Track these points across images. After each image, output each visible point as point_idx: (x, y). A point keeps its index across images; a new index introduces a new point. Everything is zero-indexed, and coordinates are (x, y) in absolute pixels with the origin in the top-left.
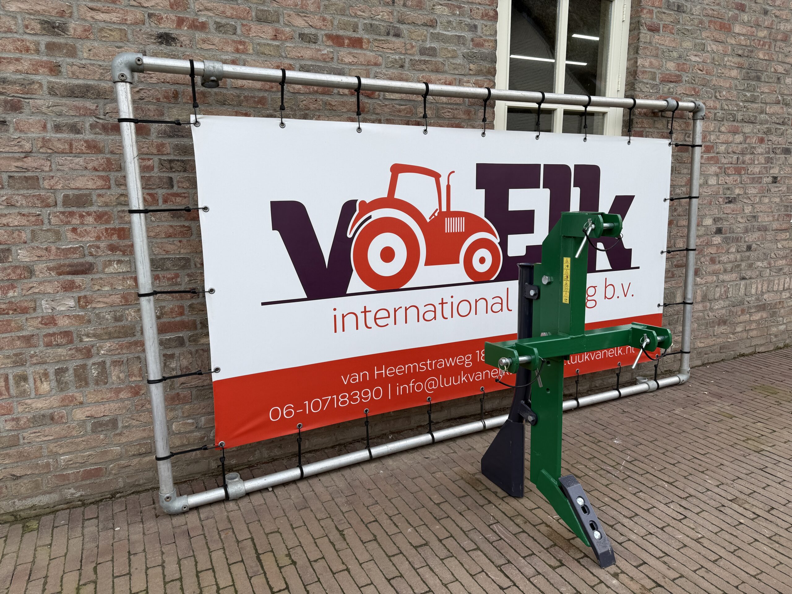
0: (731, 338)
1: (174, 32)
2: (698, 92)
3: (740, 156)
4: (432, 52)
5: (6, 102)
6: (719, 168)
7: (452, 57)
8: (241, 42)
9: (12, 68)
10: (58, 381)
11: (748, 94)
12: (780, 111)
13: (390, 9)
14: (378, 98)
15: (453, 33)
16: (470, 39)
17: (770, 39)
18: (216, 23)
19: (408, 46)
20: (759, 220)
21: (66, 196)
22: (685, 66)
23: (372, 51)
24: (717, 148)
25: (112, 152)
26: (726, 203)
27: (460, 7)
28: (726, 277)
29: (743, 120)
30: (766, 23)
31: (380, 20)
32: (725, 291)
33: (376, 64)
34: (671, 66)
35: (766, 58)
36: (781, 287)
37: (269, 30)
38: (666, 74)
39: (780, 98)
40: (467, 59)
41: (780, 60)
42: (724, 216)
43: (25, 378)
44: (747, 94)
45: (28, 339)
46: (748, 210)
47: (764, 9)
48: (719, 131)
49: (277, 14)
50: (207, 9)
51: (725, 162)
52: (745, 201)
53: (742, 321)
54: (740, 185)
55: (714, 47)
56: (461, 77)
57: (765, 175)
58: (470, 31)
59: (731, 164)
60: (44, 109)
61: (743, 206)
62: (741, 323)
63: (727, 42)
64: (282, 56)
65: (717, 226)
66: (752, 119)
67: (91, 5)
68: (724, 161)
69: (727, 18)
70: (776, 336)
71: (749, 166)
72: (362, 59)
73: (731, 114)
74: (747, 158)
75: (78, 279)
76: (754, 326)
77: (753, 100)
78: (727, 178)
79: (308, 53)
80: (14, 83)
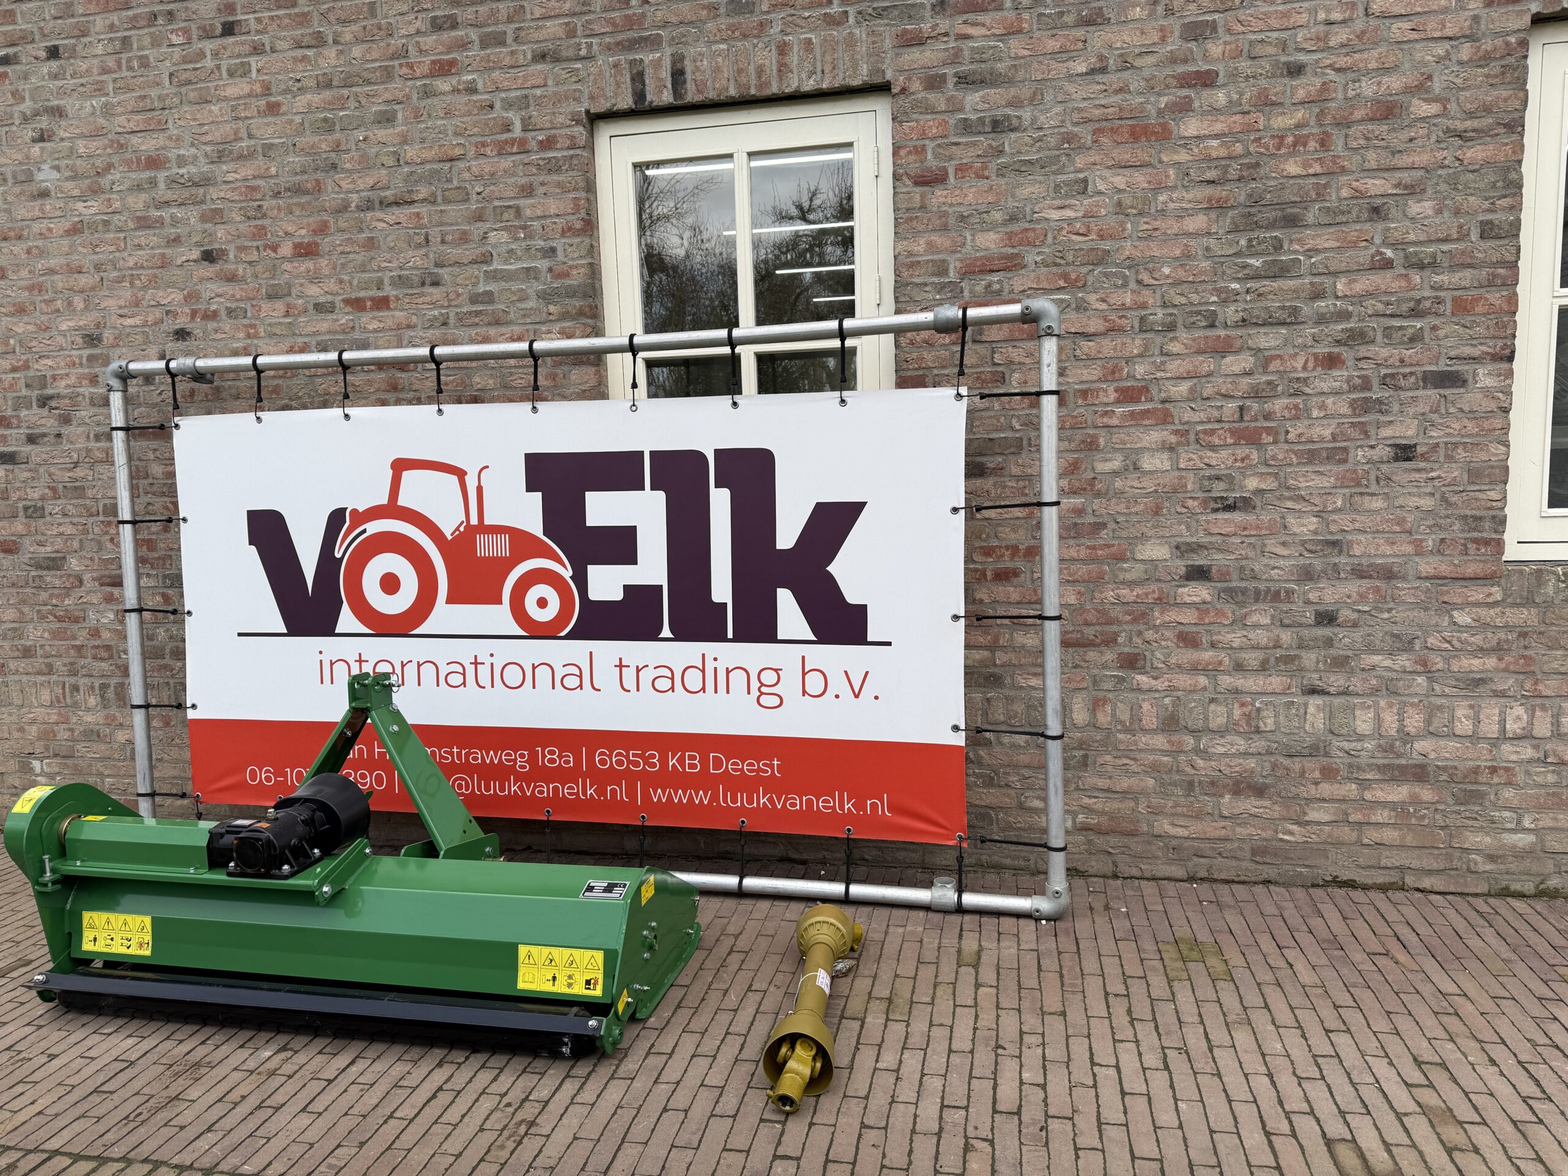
0: (1291, 833)
1: (189, 327)
2: (1076, 281)
3: (1248, 403)
4: (488, 297)
5: (60, 415)
6: (1176, 432)
7: (519, 300)
8: (252, 326)
9: (63, 383)
10: (102, 697)
11: (1256, 262)
12: (1396, 285)
13: (423, 251)
14: (415, 370)
15: (520, 265)
16: (545, 269)
17: (1321, 125)
18: (227, 308)
19: (452, 296)
20: (1357, 550)
21: (105, 505)
22: (1031, 234)
23: (402, 310)
24: (1160, 391)
25: (140, 459)
26: (1216, 510)
27: (524, 228)
28: (1250, 683)
29: (1244, 320)
30: (1301, 94)
31: (411, 268)
32: (1248, 717)
33: (409, 327)
34: (989, 242)
35: (1311, 171)
36: (1490, 729)
37: (280, 306)
38: (977, 259)
39: (1389, 253)
40: (544, 299)
41: (1373, 165)
42: (1213, 539)
43: (76, 688)
44: (1251, 261)
45: (79, 649)
46: (1305, 526)
47: (1288, 65)
48: (1162, 354)
49: (289, 286)
50: (218, 296)
51: (1196, 417)
52: (1289, 504)
53: (1326, 795)
54: (1264, 470)
55: (1120, 181)
56: (537, 327)
57: (1359, 443)
58: (544, 257)
59: (1219, 421)
60: (87, 420)
61: (1283, 517)
62: (1324, 800)
63: (1160, 162)
64: (294, 334)
65: (1190, 563)
66: (1283, 315)
67: (120, 312)
68: (1188, 416)
69: (1154, 112)
70: (1492, 858)
71: (1288, 424)
72: (390, 323)
73: (1199, 313)
74: (1279, 405)
75: (116, 591)
76: (1381, 816)
77: (1281, 271)
78: (1210, 454)
79: (324, 326)
80: (64, 397)
